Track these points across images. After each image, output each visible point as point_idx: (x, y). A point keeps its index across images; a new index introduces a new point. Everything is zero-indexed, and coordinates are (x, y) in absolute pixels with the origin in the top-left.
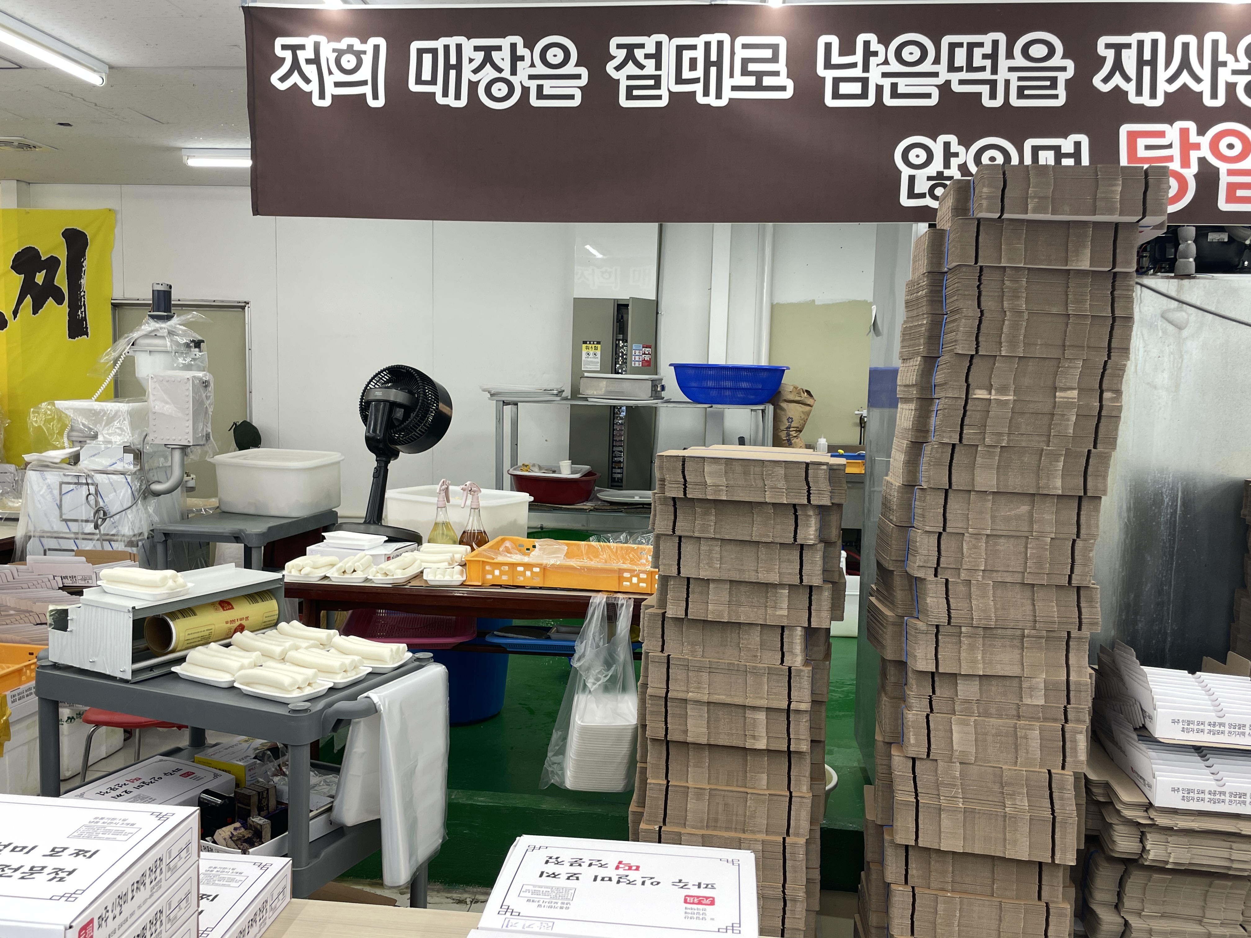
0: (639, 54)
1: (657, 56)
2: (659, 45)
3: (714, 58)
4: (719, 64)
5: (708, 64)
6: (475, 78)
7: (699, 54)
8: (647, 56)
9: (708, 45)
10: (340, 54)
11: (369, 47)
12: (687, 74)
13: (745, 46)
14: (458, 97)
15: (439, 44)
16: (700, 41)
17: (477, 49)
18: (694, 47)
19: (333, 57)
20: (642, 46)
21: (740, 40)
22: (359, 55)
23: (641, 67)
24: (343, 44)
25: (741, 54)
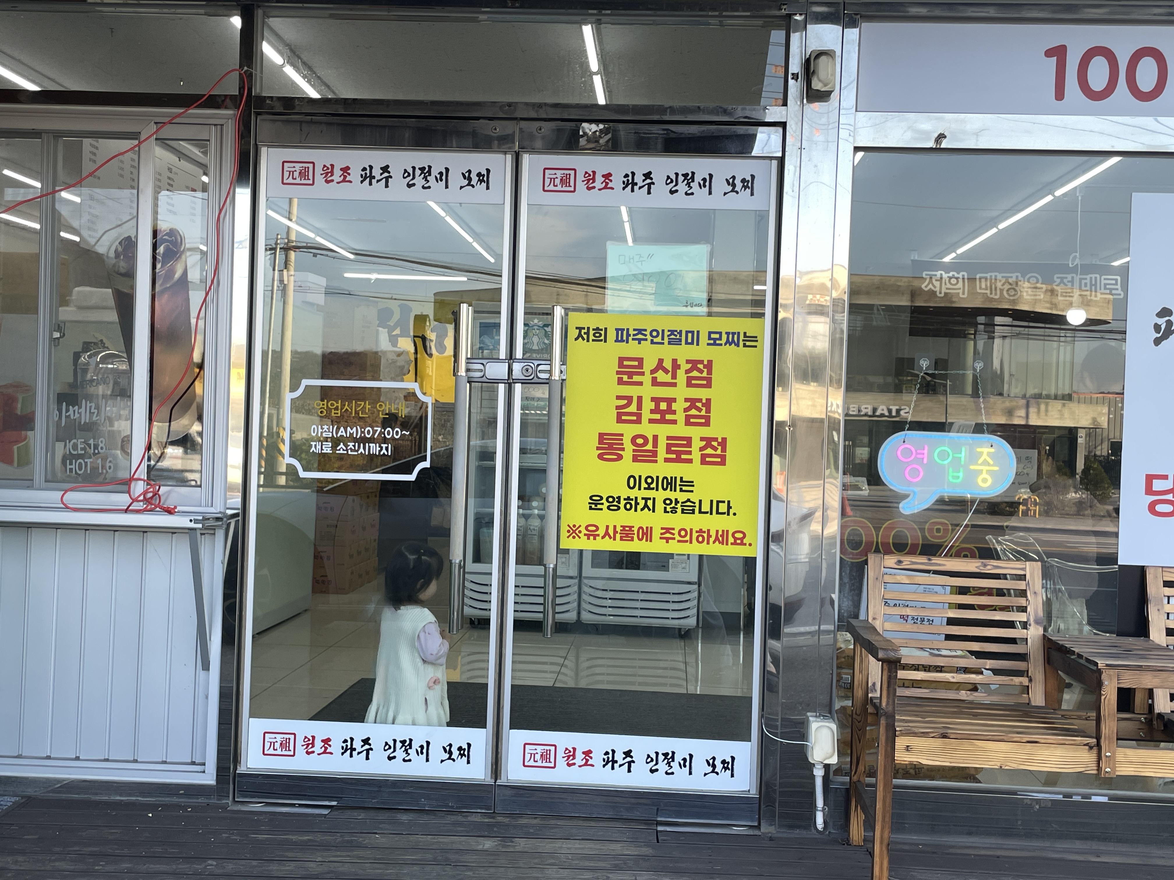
0: (1065, 281)
1: (1072, 282)
2: (1073, 278)
3: (1093, 283)
4: (1096, 285)
5: (1091, 285)
6: (1002, 288)
7: (1088, 281)
8: (1068, 282)
9: (1091, 278)
10: (950, 278)
11: (960, 276)
12: (1083, 288)
13: (1105, 279)
14: (996, 294)
15: (988, 275)
16: (1088, 277)
17: (1003, 277)
18: (1086, 279)
19: (947, 279)
20: (1066, 278)
21: (1103, 277)
22: (957, 278)
23: (1067, 285)
24: (951, 274)
25: (1103, 282)
